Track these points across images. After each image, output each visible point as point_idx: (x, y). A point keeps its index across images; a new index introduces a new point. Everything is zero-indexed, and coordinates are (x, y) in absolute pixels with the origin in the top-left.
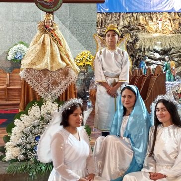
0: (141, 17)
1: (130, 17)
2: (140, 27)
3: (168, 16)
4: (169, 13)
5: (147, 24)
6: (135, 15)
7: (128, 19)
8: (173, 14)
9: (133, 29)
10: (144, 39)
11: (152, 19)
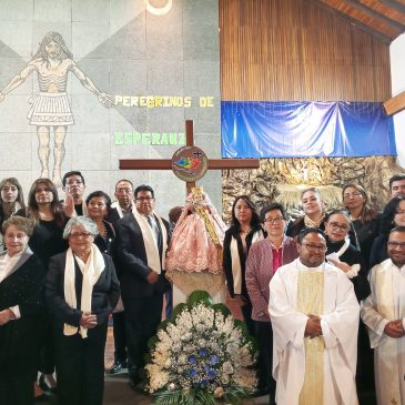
0: (280, 164)
1: (266, 164)
2: (279, 177)
3: (316, 162)
4: (317, 158)
5: (289, 172)
6: (272, 161)
7: (264, 167)
8: (322, 160)
9: (269, 179)
10: (286, 193)
11: (294, 167)
